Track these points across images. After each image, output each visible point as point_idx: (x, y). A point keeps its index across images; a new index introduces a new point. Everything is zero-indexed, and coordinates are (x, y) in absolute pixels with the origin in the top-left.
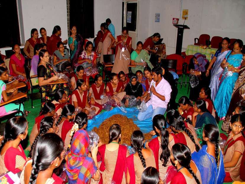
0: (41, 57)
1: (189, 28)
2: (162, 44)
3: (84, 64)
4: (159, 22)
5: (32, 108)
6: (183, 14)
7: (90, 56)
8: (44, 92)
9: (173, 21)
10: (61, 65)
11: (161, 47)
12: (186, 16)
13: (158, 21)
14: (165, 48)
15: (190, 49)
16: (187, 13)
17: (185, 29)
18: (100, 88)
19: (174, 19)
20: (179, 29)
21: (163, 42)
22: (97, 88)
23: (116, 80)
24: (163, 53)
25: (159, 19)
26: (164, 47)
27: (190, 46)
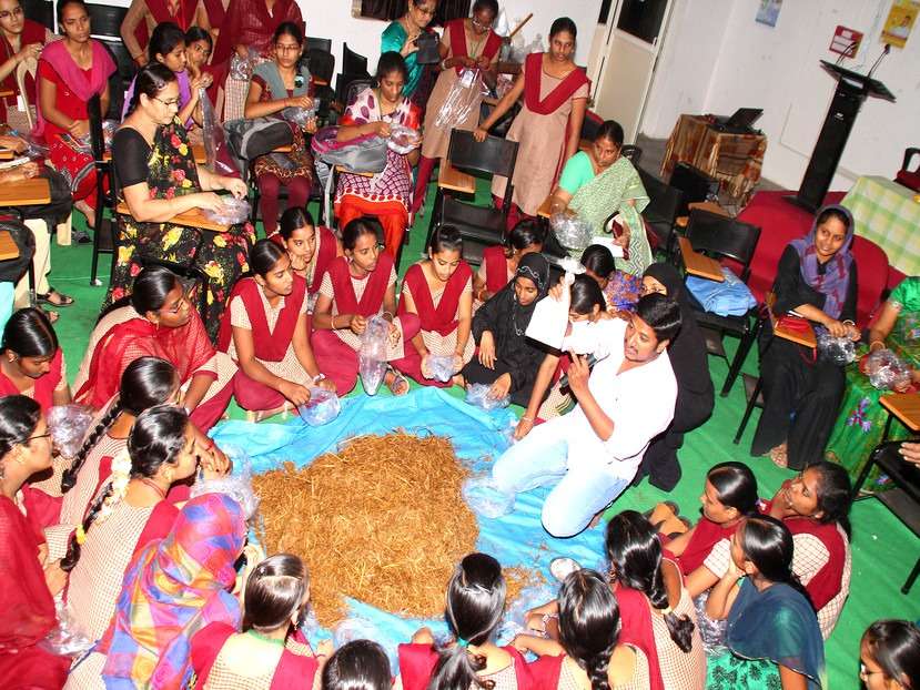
0: (143, 97)
1: (890, 97)
2: (751, 132)
3: (347, 152)
4: (772, 25)
5: (93, 283)
6: (891, 21)
7: (391, 115)
8: (127, 243)
9: (837, 38)
10: (246, 137)
11: (745, 146)
12: (899, 31)
13: (769, 20)
14: (761, 154)
15: (864, 194)
16: (908, 18)
17: (869, 98)
18: (367, 279)
19: (840, 31)
20: (842, 87)
21: (756, 126)
22: (356, 278)
23: (447, 266)
24: (749, 175)
25: (775, 14)
26: (757, 148)
27: (870, 182)
